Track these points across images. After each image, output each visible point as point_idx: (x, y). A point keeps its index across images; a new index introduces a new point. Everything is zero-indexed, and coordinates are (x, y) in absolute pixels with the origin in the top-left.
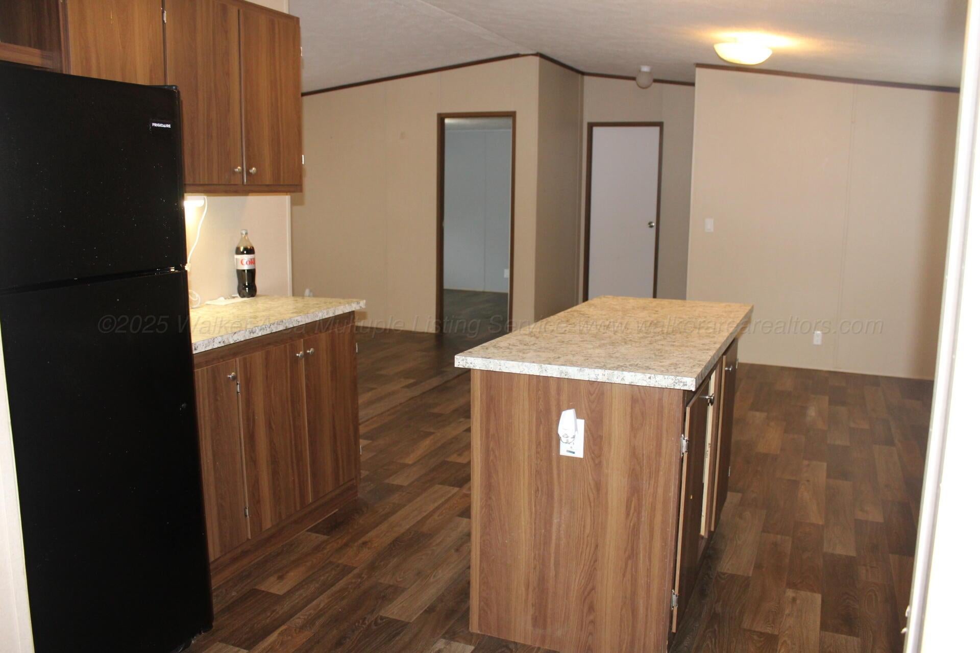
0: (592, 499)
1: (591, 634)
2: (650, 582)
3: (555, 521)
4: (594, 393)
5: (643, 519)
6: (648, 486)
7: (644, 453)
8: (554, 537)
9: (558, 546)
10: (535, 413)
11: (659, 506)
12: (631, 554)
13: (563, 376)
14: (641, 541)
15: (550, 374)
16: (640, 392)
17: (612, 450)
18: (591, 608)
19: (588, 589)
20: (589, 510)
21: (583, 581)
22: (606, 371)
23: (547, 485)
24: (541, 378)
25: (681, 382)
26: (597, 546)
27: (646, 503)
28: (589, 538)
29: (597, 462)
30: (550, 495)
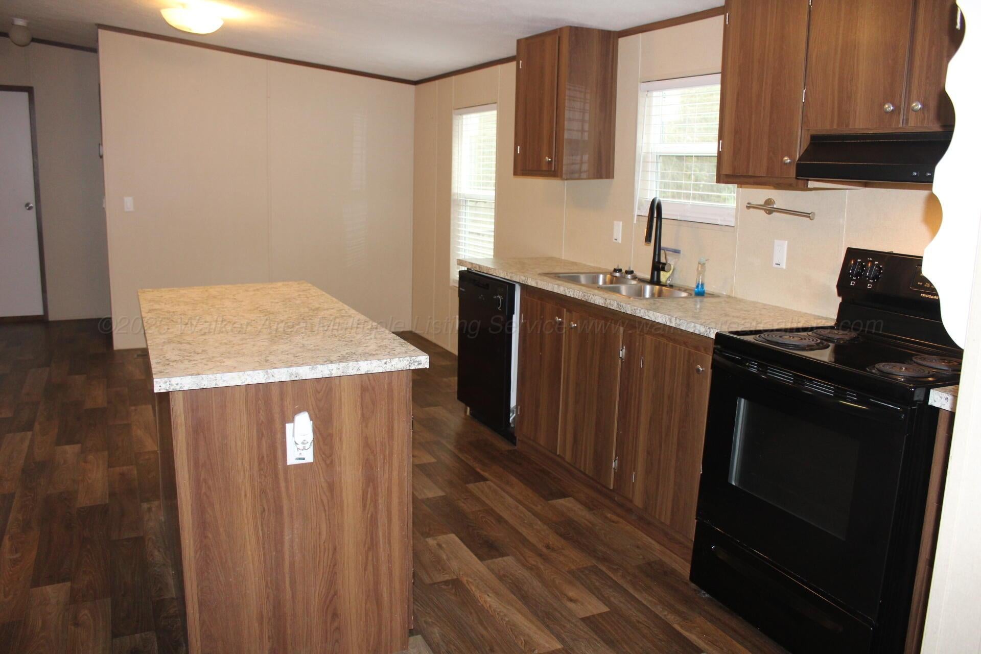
0: (325, 501)
1: (337, 641)
2: (391, 567)
3: (287, 538)
4: (321, 390)
5: (380, 507)
6: (382, 474)
7: (377, 440)
8: (287, 557)
9: (292, 564)
10: (255, 425)
11: (395, 489)
12: (371, 545)
13: (293, 378)
14: (380, 529)
15: (278, 378)
16: (369, 380)
17: (344, 446)
18: (335, 615)
19: (330, 596)
20: (323, 515)
21: (324, 590)
22: (340, 364)
23: (275, 502)
24: (261, 387)
25: (416, 362)
26: (335, 549)
27: (382, 490)
28: (325, 544)
29: (328, 462)
30: (279, 511)
